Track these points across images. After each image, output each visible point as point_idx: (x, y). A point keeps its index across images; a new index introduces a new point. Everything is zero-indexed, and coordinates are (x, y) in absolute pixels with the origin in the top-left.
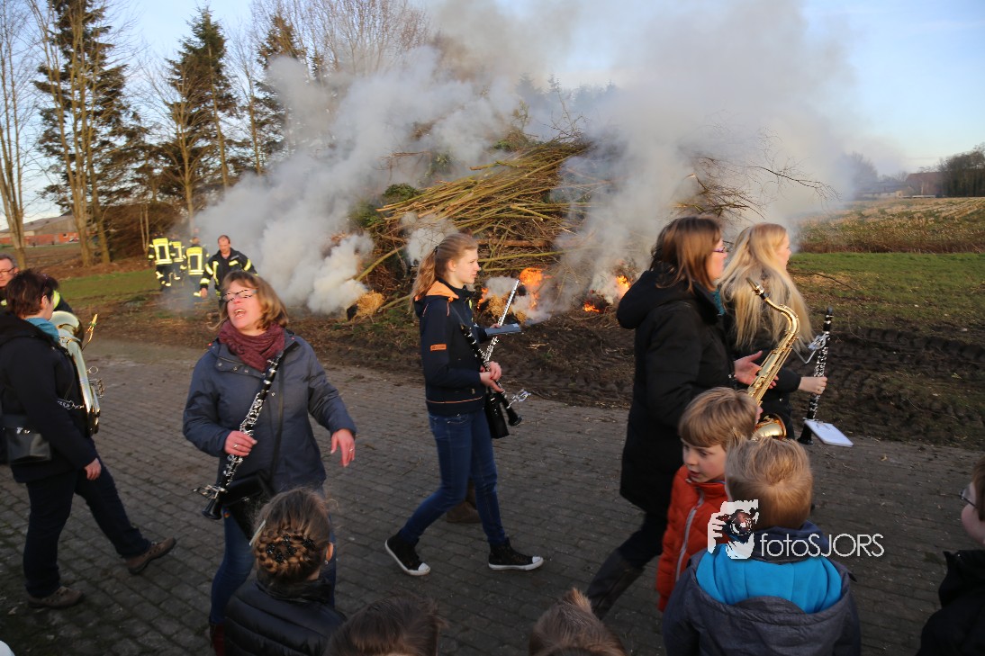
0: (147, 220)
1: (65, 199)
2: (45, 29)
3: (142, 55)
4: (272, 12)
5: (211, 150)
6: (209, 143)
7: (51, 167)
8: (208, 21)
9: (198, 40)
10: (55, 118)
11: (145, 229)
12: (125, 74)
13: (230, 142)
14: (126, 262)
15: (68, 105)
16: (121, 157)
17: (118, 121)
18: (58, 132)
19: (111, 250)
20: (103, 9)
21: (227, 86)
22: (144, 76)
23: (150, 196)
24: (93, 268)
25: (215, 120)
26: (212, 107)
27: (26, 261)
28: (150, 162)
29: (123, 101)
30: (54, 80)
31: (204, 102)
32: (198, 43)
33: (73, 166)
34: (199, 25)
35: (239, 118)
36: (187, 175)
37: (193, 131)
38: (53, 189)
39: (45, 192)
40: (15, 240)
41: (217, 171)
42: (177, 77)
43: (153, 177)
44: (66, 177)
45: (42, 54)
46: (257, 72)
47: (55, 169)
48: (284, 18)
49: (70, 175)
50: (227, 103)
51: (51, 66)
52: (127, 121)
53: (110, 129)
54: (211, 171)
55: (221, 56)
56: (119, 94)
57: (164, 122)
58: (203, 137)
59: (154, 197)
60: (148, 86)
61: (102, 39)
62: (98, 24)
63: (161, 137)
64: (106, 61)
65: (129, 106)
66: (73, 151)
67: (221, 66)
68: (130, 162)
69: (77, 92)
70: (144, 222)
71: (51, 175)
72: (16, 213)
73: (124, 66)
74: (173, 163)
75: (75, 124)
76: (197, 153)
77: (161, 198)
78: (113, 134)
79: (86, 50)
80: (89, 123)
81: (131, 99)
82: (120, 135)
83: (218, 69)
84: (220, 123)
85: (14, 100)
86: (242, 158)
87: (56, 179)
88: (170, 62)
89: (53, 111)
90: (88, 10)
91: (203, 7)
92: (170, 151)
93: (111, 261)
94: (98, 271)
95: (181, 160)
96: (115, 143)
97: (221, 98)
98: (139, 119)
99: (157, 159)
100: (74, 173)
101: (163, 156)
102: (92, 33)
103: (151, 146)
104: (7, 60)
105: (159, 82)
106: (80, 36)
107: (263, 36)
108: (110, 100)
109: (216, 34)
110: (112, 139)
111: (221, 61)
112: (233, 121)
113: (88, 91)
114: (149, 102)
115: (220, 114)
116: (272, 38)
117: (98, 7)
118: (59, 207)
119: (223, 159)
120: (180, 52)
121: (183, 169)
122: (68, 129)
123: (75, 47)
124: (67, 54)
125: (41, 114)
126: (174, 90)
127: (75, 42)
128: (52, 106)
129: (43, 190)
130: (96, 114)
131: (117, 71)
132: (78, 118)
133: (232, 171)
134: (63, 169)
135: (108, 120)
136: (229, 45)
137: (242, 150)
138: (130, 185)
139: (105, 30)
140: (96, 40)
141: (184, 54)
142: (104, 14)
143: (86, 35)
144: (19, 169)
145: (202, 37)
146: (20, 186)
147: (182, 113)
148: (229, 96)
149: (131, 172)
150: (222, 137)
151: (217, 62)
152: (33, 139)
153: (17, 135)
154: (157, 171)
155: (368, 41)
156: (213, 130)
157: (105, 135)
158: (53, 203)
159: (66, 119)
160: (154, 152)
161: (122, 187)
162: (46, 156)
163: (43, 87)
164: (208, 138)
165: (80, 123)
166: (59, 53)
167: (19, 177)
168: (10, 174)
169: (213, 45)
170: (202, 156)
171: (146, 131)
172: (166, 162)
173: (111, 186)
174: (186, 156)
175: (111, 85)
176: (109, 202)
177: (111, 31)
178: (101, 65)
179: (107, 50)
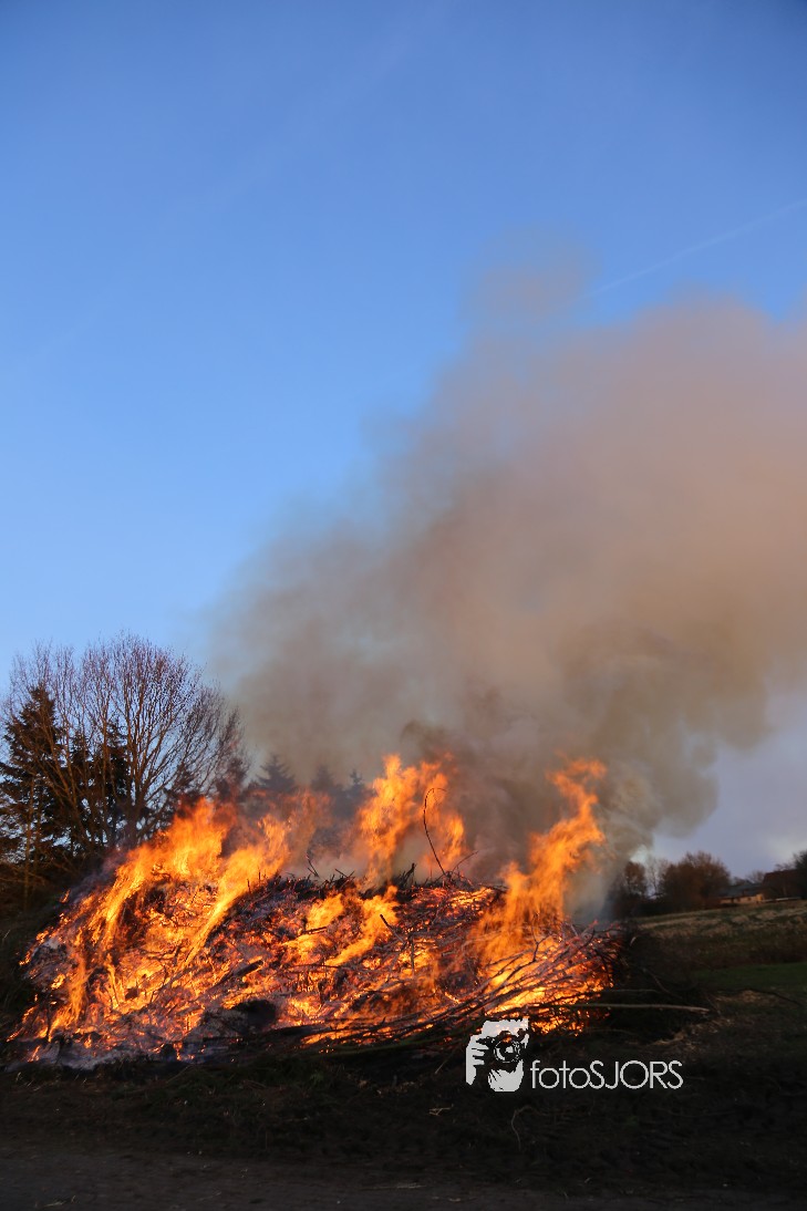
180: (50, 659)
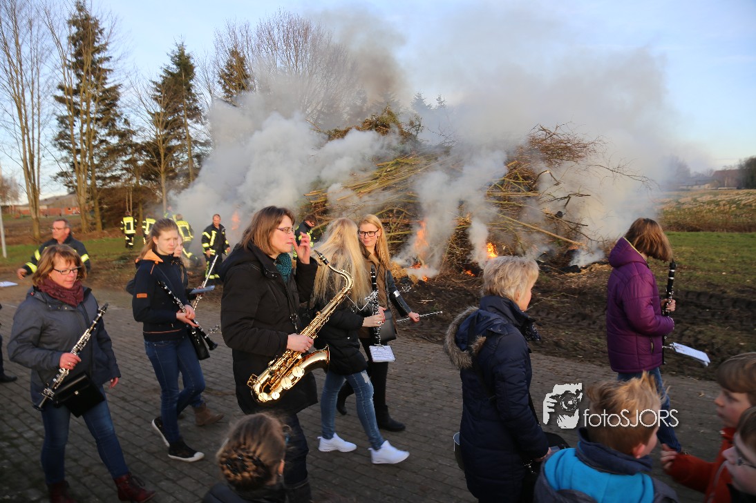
0: (131, 199)
1: (71, 182)
2: (65, 58)
3: (133, 78)
4: (230, 47)
5: (181, 148)
6: (180, 143)
7: (62, 159)
8: (183, 52)
9: (175, 67)
10: (68, 122)
11: (129, 206)
12: (120, 91)
13: (196, 142)
14: (114, 231)
15: (77, 113)
16: (114, 152)
17: (113, 125)
18: (69, 133)
19: (103, 221)
20: (106, 44)
21: (195, 101)
22: (134, 93)
23: (134, 181)
24: (89, 234)
25: (185, 125)
26: (183, 116)
27: (40, 227)
28: (135, 155)
29: (118, 110)
30: (69, 94)
31: (177, 112)
32: (174, 69)
33: (79, 158)
34: (176, 56)
35: (202, 124)
36: (162, 166)
37: (168, 134)
38: (63, 174)
39: (57, 177)
40: (33, 212)
41: (185, 163)
42: (158, 94)
43: (137, 167)
44: (73, 166)
45: (61, 76)
46: (218, 90)
47: (65, 160)
48: (239, 51)
49: (76, 165)
50: (194, 113)
51: (67, 85)
52: (120, 125)
53: (107, 131)
54: (180, 163)
55: (191, 79)
56: (115, 105)
57: (147, 126)
58: (175, 138)
59: (137, 182)
60: (136, 99)
61: (105, 66)
62: (102, 55)
63: (145, 137)
64: (107, 81)
65: (122, 114)
66: (79, 147)
67: (191, 85)
68: (120, 156)
69: (84, 104)
70: (129, 201)
71: (62, 164)
72: (34, 191)
73: (120, 85)
74: (152, 157)
75: (82, 126)
76: (170, 150)
77: (142, 182)
78: (109, 135)
79: (93, 73)
80: (92, 126)
81: (123, 109)
82: (114, 135)
83: (189, 88)
84: (189, 128)
85: (38, 109)
86: (203, 154)
87: (66, 167)
88: (154, 82)
89: (66, 117)
90: (96, 45)
91: (179, 43)
92: (151, 148)
93: (103, 229)
94: (93, 237)
95: (158, 155)
96: (111, 141)
97: (189, 109)
98: (128, 124)
99: (141, 154)
100: (79, 163)
101: (145, 151)
102: (98, 61)
103: (137, 144)
104: (36, 81)
105: (145, 96)
106: (89, 63)
107: (223, 64)
108: (108, 109)
109: (188, 62)
110: (108, 139)
111: (191, 82)
112: (199, 126)
113: (92, 103)
114: (137, 112)
115: (189, 121)
116: (230, 66)
117: (103, 43)
118: (66, 187)
119: (190, 155)
120: (161, 76)
121: (160, 162)
122: (76, 130)
123: (85, 70)
124: (79, 76)
125: (58, 119)
126: (155, 103)
127: (85, 68)
128: (66, 113)
129: (55, 175)
130: (97, 120)
131: (114, 89)
132: (83, 122)
133: (196, 164)
134: (71, 160)
135: (106, 125)
136: (197, 70)
137: (205, 148)
138: (120, 173)
139: (107, 59)
140: (100, 66)
141: (164, 77)
142: (107, 47)
143: (93, 63)
144: (39, 159)
145: (178, 65)
146: (39, 171)
147: (161, 120)
148: (196, 108)
149: (121, 163)
150: (190, 137)
151: (188, 83)
152: (51, 137)
153: (39, 134)
154: (140, 163)
155: (301, 68)
156: (183, 132)
157: (103, 136)
158: (62, 185)
159: (75, 123)
160: (139, 149)
161: (114, 174)
162: (59, 150)
163: (60, 100)
164: (179, 138)
165: (85, 126)
166: (73, 75)
167: (39, 164)
168: (32, 163)
169: (186, 70)
170: (174, 152)
171: (134, 133)
172: (147, 156)
173: (105, 173)
174: (162, 152)
175: (109, 99)
176: (103, 185)
177: (113, 59)
178: (103, 84)
179: (108, 73)
180: (237, 31)
